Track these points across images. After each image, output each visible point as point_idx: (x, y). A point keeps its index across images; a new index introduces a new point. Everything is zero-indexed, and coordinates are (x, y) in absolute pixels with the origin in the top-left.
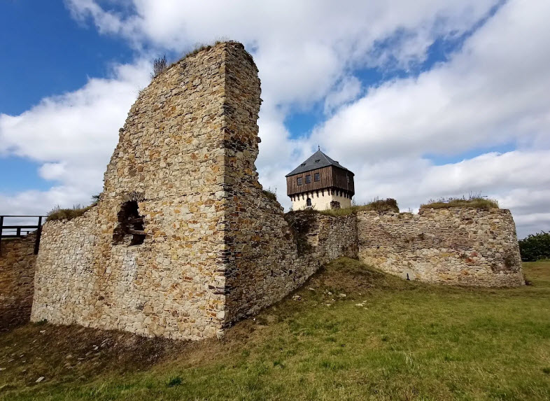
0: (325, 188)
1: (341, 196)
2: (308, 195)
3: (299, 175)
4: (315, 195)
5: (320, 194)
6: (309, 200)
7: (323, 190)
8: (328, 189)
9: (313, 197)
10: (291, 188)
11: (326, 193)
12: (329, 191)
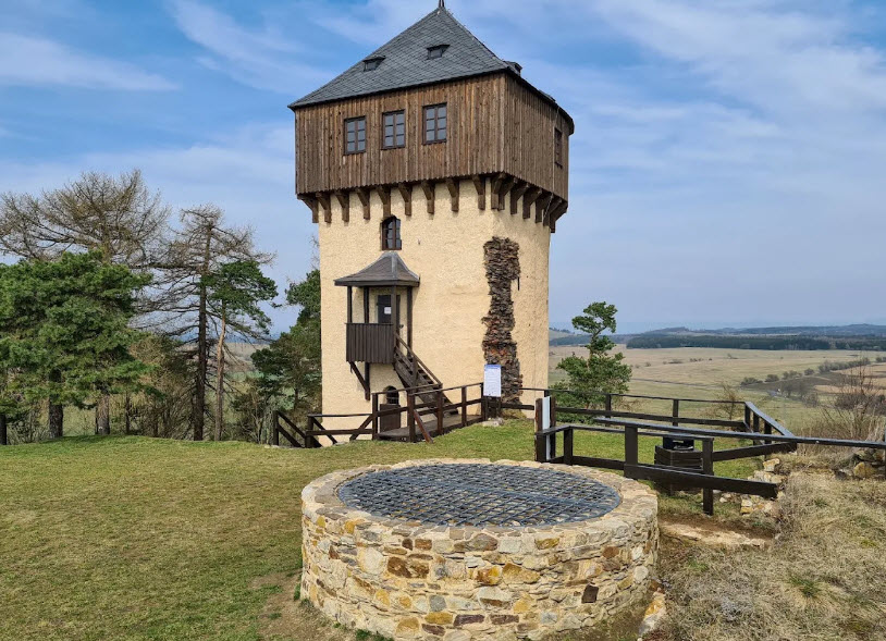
0: (468, 178)
1: (526, 215)
2: (386, 202)
3: (353, 109)
4: (419, 202)
5: (443, 202)
6: (389, 223)
7: (455, 184)
8: (481, 180)
9: (408, 212)
10: (315, 159)
11: (468, 200)
12: (481, 192)
